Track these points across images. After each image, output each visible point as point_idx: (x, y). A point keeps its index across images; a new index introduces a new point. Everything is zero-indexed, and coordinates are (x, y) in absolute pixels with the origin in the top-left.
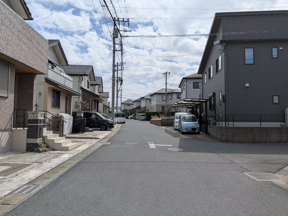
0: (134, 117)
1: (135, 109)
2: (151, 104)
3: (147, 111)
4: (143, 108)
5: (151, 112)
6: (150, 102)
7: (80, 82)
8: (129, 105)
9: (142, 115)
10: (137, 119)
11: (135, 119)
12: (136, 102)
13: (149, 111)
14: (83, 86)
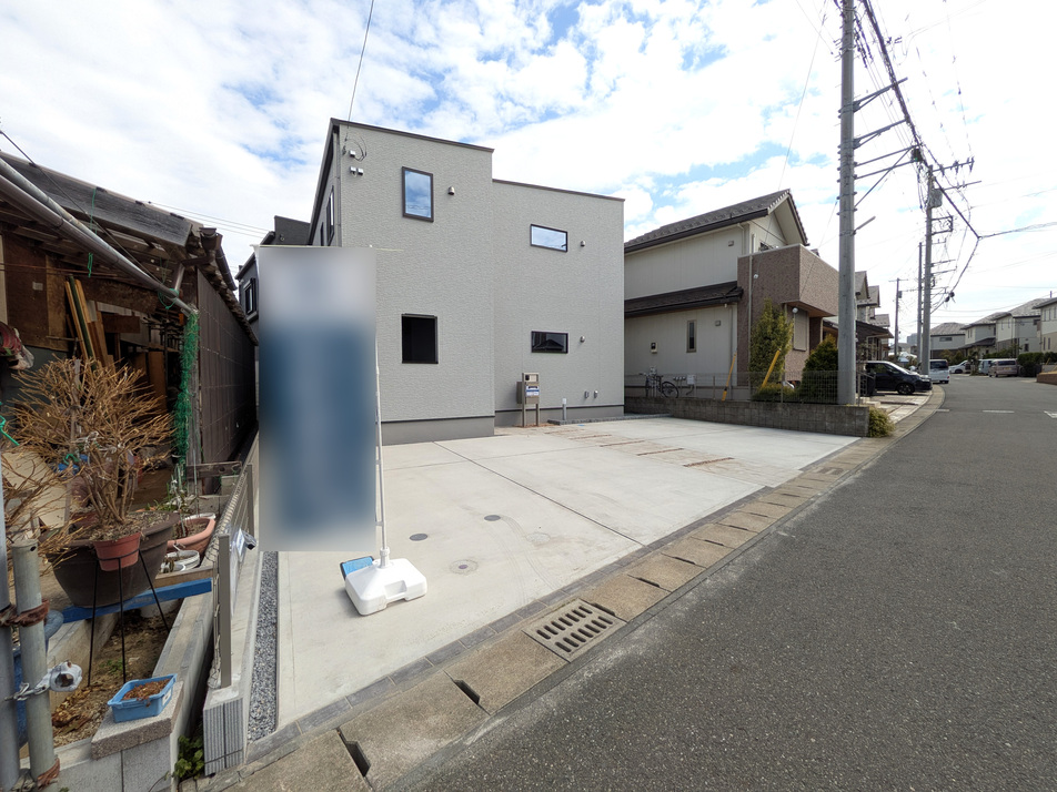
0: (968, 367)
1: (973, 346)
2: (1039, 329)
3: (1022, 352)
4: (1005, 342)
5: (1041, 354)
6: (1035, 324)
8: (949, 338)
9: (1001, 364)
10: (982, 374)
11: (975, 373)
12: (974, 330)
13: (1031, 350)
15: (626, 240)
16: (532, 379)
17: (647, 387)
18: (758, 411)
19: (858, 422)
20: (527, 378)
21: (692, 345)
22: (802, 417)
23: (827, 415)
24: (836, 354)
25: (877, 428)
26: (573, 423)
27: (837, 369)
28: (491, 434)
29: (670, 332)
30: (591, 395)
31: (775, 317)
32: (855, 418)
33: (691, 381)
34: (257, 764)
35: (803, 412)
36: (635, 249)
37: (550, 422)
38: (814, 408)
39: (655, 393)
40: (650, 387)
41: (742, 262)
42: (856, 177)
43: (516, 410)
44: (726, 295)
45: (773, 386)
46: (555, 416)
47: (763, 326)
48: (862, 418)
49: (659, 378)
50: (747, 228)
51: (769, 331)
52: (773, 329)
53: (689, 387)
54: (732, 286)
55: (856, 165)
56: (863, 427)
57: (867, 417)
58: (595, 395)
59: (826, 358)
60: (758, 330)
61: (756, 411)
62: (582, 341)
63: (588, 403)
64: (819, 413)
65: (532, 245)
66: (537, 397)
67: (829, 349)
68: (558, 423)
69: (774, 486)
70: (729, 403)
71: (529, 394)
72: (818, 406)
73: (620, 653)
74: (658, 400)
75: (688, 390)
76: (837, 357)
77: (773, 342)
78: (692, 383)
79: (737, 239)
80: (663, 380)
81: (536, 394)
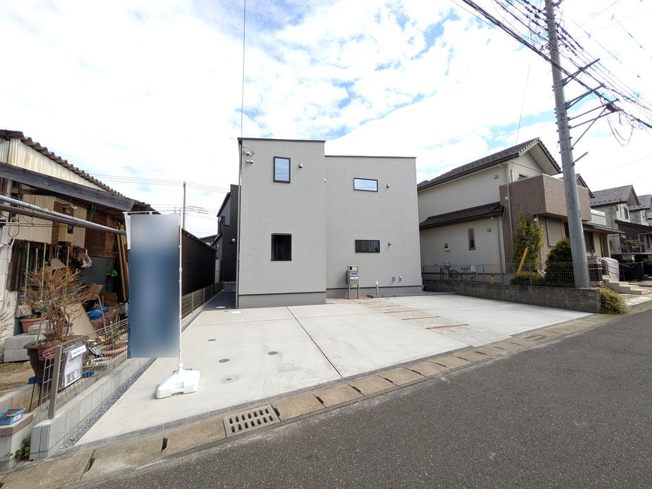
7: (612, 213)
14: (619, 218)
15: (418, 182)
16: (354, 269)
17: (442, 273)
18: (515, 291)
19: (591, 301)
20: (351, 268)
21: (472, 245)
22: (547, 296)
23: (566, 296)
24: (569, 250)
25: (609, 307)
26: (383, 297)
27: (571, 261)
28: (324, 303)
29: (457, 237)
30: (397, 279)
31: (528, 225)
32: (588, 298)
33: (473, 269)
34: (52, 459)
35: (547, 293)
36: (424, 188)
37: (368, 296)
38: (556, 290)
39: (447, 277)
40: (443, 274)
41: (502, 189)
42: (570, 127)
43: (344, 289)
44: (493, 211)
45: (525, 273)
46: (371, 292)
47: (520, 231)
48: (594, 298)
49: (447, 268)
50: (506, 167)
51: (524, 234)
52: (527, 233)
53: (472, 273)
54: (497, 205)
55: (569, 119)
56: (596, 305)
57: (598, 298)
58: (400, 279)
59: (562, 253)
60: (516, 234)
61: (513, 291)
62: (389, 245)
63: (396, 284)
64: (560, 293)
65: (355, 190)
66: (357, 280)
67: (564, 246)
68: (372, 297)
69: (476, 346)
70: (495, 285)
71: (351, 278)
72: (558, 288)
73: (258, 437)
74: (448, 283)
75: (471, 276)
76: (571, 252)
77: (528, 242)
78: (474, 271)
79: (500, 173)
80: (451, 269)
81: (357, 278)
